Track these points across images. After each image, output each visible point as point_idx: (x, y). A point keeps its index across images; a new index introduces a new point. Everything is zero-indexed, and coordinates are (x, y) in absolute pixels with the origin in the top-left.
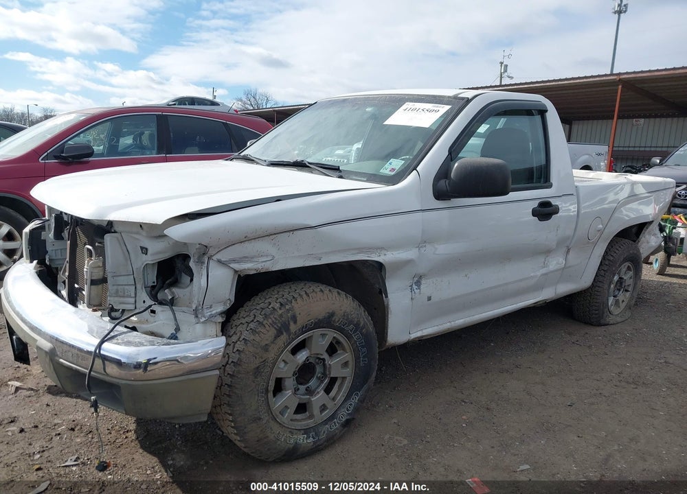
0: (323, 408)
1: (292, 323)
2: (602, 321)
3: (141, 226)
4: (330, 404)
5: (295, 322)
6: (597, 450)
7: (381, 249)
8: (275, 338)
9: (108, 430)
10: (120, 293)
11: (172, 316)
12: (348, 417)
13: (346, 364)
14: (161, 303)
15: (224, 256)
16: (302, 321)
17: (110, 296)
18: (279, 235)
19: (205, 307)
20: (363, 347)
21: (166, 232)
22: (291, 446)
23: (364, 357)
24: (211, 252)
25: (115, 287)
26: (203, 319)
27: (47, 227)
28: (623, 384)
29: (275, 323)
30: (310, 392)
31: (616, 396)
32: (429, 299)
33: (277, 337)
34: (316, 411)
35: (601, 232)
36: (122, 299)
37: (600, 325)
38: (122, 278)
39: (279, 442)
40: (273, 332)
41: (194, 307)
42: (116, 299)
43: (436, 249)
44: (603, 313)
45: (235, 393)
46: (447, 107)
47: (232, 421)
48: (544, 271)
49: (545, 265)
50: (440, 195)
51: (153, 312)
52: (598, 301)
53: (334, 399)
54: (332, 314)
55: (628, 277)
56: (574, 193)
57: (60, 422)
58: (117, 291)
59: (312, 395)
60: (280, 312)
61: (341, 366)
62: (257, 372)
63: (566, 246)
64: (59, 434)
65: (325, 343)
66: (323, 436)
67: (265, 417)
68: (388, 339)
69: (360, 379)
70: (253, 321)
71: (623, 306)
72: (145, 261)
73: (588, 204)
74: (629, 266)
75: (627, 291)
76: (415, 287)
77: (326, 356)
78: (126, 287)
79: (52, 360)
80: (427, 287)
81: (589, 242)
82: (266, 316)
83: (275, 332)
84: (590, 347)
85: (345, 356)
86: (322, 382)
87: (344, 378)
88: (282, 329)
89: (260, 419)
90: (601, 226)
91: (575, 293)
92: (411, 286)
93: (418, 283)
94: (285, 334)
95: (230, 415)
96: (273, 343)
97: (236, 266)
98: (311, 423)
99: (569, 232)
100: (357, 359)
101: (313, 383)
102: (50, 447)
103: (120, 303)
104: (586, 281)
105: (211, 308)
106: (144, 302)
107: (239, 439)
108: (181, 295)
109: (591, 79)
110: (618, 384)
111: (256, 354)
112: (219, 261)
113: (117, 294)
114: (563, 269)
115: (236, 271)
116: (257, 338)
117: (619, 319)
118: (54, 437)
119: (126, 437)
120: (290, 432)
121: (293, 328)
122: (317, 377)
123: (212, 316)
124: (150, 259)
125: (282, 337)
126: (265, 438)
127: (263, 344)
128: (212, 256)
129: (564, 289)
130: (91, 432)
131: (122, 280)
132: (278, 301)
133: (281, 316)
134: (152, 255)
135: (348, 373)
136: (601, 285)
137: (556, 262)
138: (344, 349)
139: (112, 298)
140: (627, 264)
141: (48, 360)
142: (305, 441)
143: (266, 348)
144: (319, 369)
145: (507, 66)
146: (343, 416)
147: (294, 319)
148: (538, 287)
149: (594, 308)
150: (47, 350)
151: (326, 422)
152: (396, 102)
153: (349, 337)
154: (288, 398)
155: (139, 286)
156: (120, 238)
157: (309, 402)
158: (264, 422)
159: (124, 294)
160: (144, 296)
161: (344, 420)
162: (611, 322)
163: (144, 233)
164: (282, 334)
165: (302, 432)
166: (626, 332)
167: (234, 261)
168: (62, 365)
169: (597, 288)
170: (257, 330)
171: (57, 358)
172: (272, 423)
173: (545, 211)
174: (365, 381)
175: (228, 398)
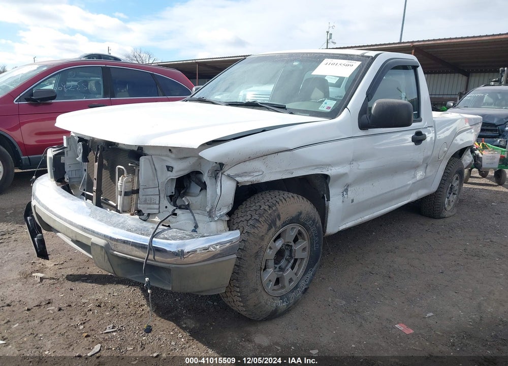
0: (291, 280)
1: (277, 220)
2: (441, 216)
3: (170, 150)
4: (295, 278)
5: (279, 219)
6: (471, 301)
7: (329, 165)
8: (268, 230)
9: (127, 305)
10: (148, 201)
11: (192, 217)
12: (306, 287)
13: (304, 249)
14: (180, 208)
15: (231, 172)
16: (284, 217)
17: (140, 204)
18: (269, 156)
19: (217, 210)
20: (316, 236)
21: (201, 154)
22: (274, 309)
23: (316, 244)
24: (225, 168)
25: (144, 197)
26: (216, 219)
27: (65, 153)
28: (470, 257)
29: (267, 220)
30: (282, 269)
31: (468, 265)
32: (353, 201)
33: (269, 229)
34: (286, 283)
35: (445, 152)
36: (149, 206)
37: (440, 218)
38: (150, 189)
39: (267, 306)
40: (266, 226)
41: (208, 209)
42: (145, 206)
43: (359, 165)
44: (442, 210)
45: (242, 271)
46: (359, 63)
47: (239, 292)
48: (414, 181)
49: (415, 177)
50: (363, 126)
51: (175, 214)
52: (440, 201)
53: (296, 274)
54: (300, 213)
55: (456, 183)
56: (433, 125)
57: (87, 301)
58: (146, 200)
59: (283, 272)
60: (270, 212)
61: (301, 250)
62: (257, 255)
63: (426, 163)
64: (91, 310)
65: (294, 233)
66: (292, 301)
67: (260, 288)
68: (327, 231)
69: (314, 260)
70: (250, 219)
71: (452, 204)
72: (170, 176)
73: (440, 132)
74: (457, 177)
75: (454, 194)
76: (345, 193)
77: (292, 244)
78: (152, 196)
79: (106, 252)
80: (351, 194)
81: (438, 160)
82: (261, 215)
83: (268, 226)
84: (438, 233)
85: (304, 243)
86: (289, 262)
87: (302, 259)
88: (272, 224)
89: (257, 289)
90: (446, 149)
91: (428, 196)
92: (343, 192)
93: (346, 190)
94: (273, 228)
95: (238, 287)
96: (266, 234)
97: (239, 179)
98: (283, 291)
99: (429, 153)
100: (312, 245)
101: (283, 263)
102: (88, 319)
103: (148, 209)
104: (433, 188)
105: (220, 210)
106: (166, 207)
107: (242, 305)
108: (194, 202)
109: (393, 46)
110: (466, 256)
111: (257, 242)
112: (228, 176)
113: (145, 202)
114: (424, 178)
115: (238, 183)
116: (256, 231)
117: (451, 214)
118: (88, 313)
119: (143, 310)
120: (273, 298)
121: (278, 223)
122: (286, 259)
123: (221, 216)
124: (175, 175)
125: (272, 229)
126: (259, 303)
127: (261, 234)
128: (224, 172)
129: (422, 193)
130: (114, 307)
131: (150, 191)
132: (266, 204)
133: (270, 215)
134: (177, 172)
135: (305, 255)
136: (442, 190)
137: (420, 175)
138: (304, 239)
139: (141, 205)
140: (457, 175)
141: (103, 253)
142: (282, 305)
143: (262, 238)
144: (287, 253)
145: (331, 34)
146: (303, 285)
147: (279, 216)
148: (409, 192)
149: (437, 206)
150: (103, 245)
151: (292, 291)
152: (317, 59)
153: (308, 229)
154: (270, 274)
155: (162, 196)
156: (151, 159)
157: (282, 277)
158: (259, 291)
159: (151, 201)
160: (165, 202)
161: (304, 288)
162: (447, 216)
163: (173, 156)
164: (272, 228)
165: (279, 298)
166: (458, 222)
167: (238, 175)
168: (117, 256)
169: (440, 192)
170: (256, 226)
171: (111, 251)
172: (263, 292)
173: (419, 138)
174: (317, 260)
175: (237, 275)
